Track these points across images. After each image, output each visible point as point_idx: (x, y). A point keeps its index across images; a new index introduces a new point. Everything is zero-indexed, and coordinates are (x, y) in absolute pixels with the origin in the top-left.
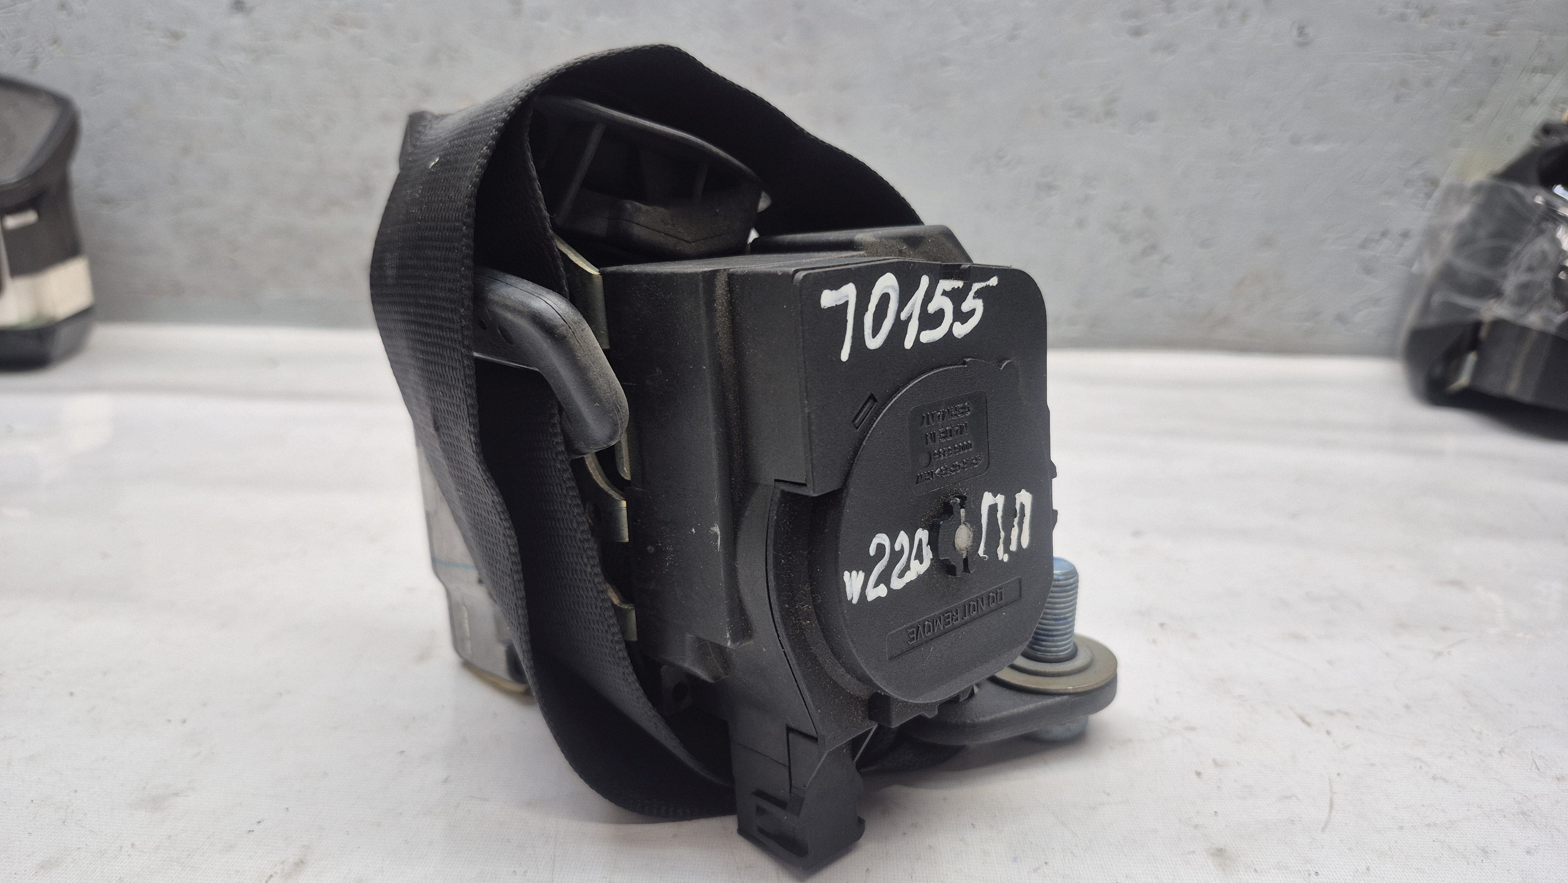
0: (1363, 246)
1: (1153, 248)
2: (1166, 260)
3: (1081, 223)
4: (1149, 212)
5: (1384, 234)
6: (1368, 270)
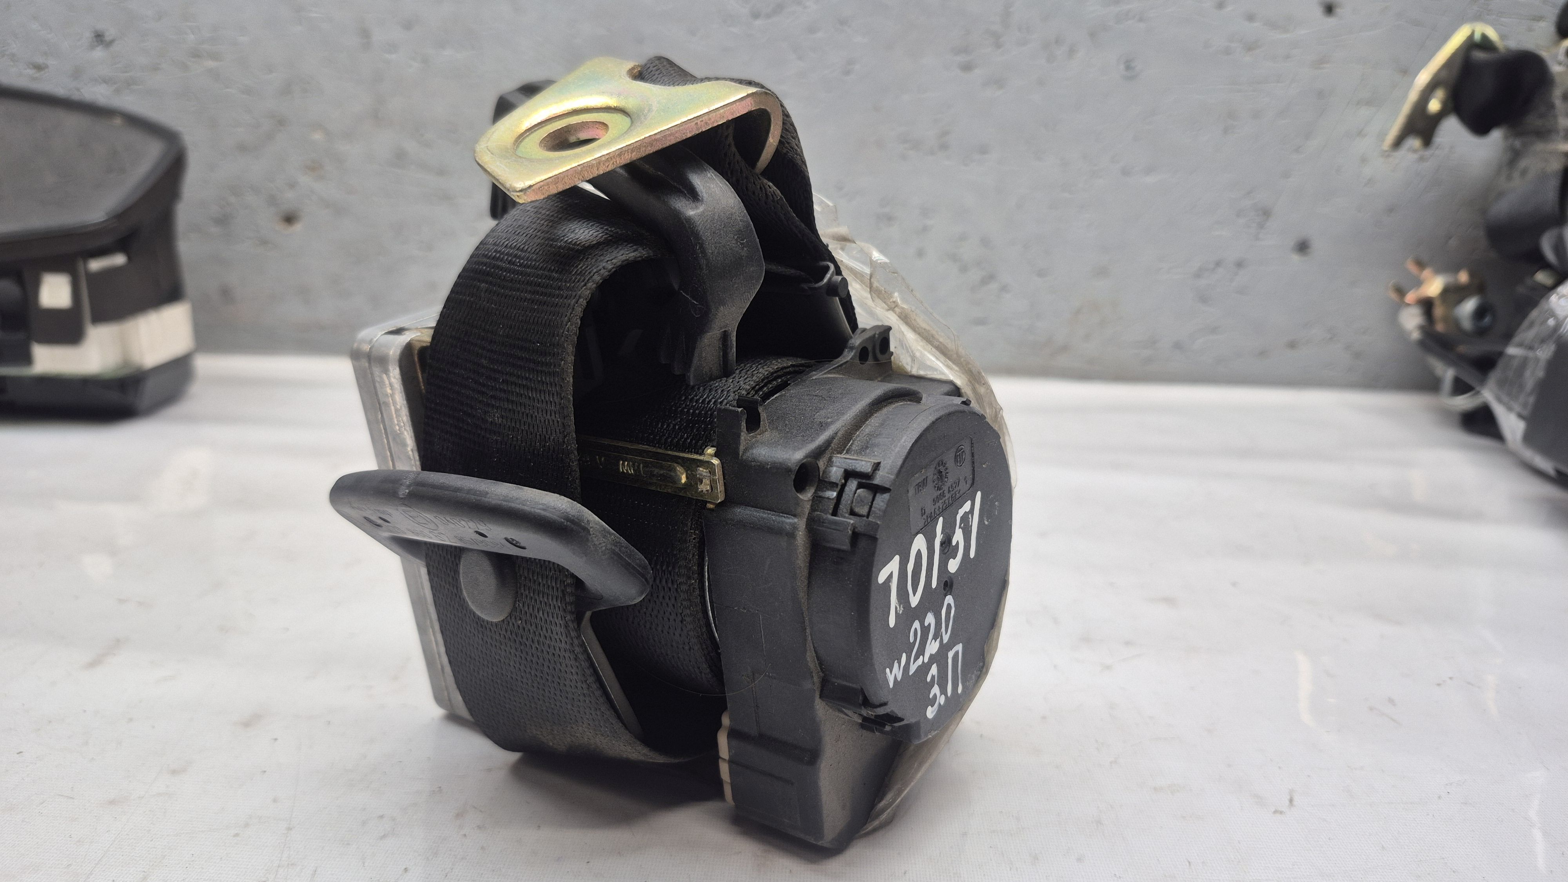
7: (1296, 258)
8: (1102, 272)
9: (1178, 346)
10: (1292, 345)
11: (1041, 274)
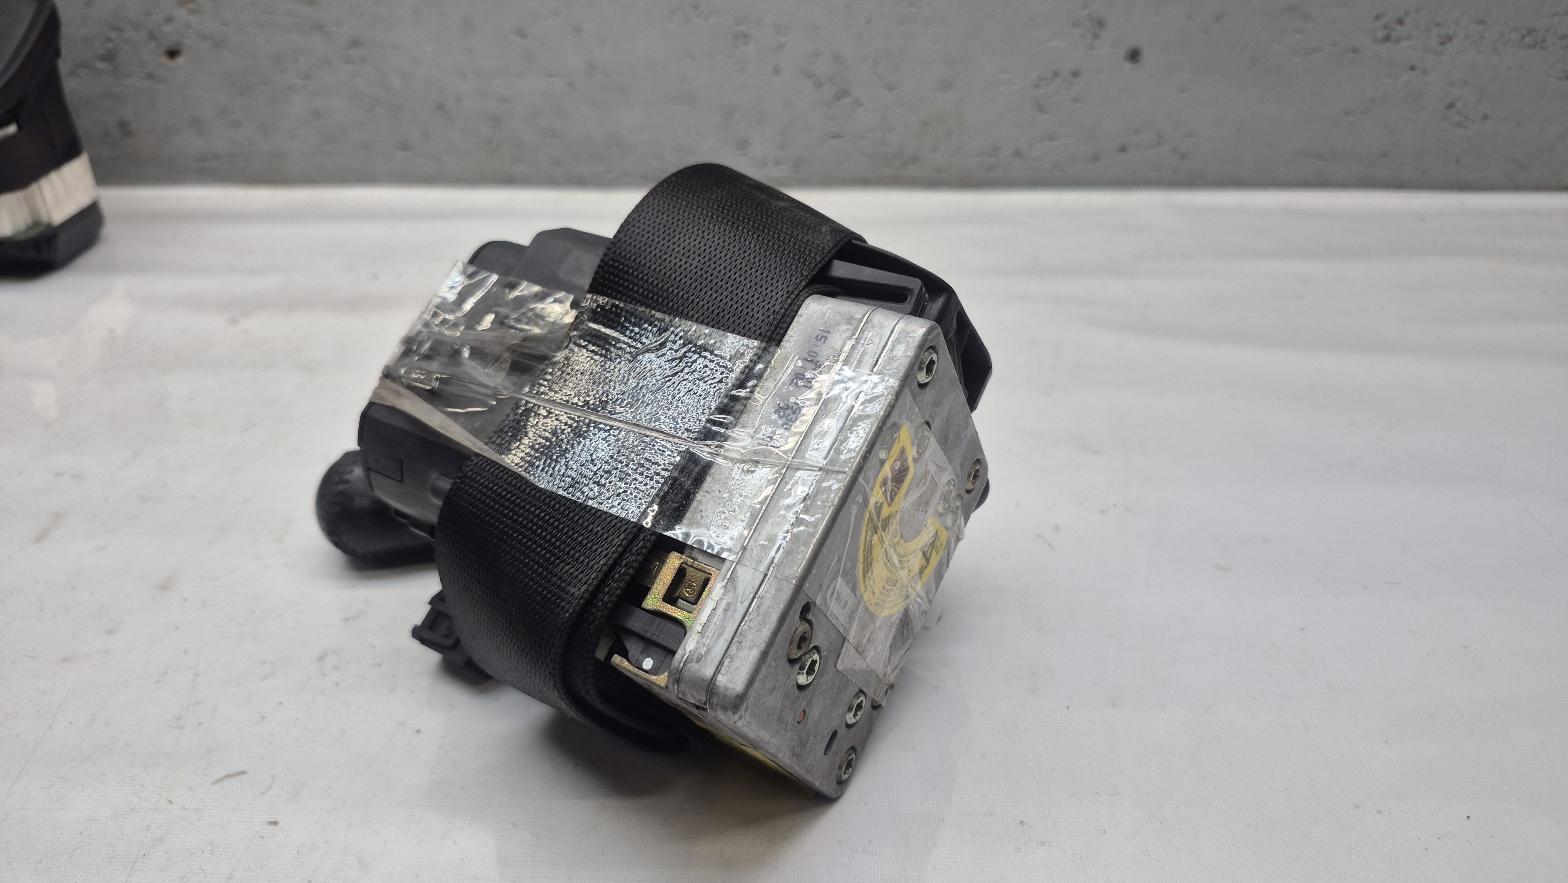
0: (1037, 86)
1: (843, 93)
2: (857, 103)
3: (777, 71)
4: (837, 58)
5: (1056, 74)
6: (1041, 109)
7: (1127, 65)
8: (946, 85)
9: (1018, 154)
10: (1123, 149)
11: (891, 88)
